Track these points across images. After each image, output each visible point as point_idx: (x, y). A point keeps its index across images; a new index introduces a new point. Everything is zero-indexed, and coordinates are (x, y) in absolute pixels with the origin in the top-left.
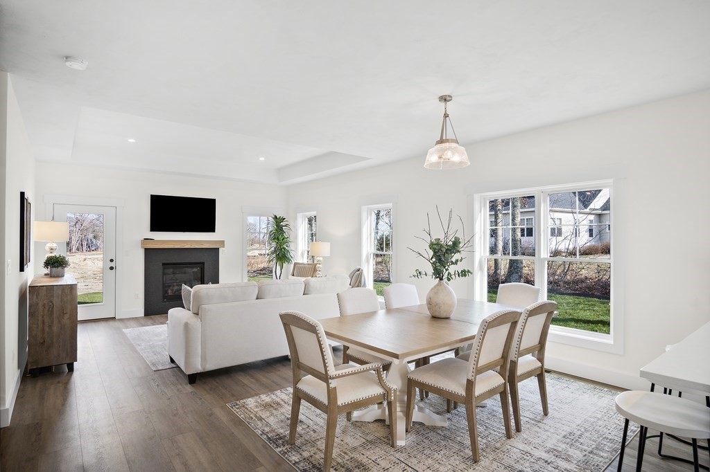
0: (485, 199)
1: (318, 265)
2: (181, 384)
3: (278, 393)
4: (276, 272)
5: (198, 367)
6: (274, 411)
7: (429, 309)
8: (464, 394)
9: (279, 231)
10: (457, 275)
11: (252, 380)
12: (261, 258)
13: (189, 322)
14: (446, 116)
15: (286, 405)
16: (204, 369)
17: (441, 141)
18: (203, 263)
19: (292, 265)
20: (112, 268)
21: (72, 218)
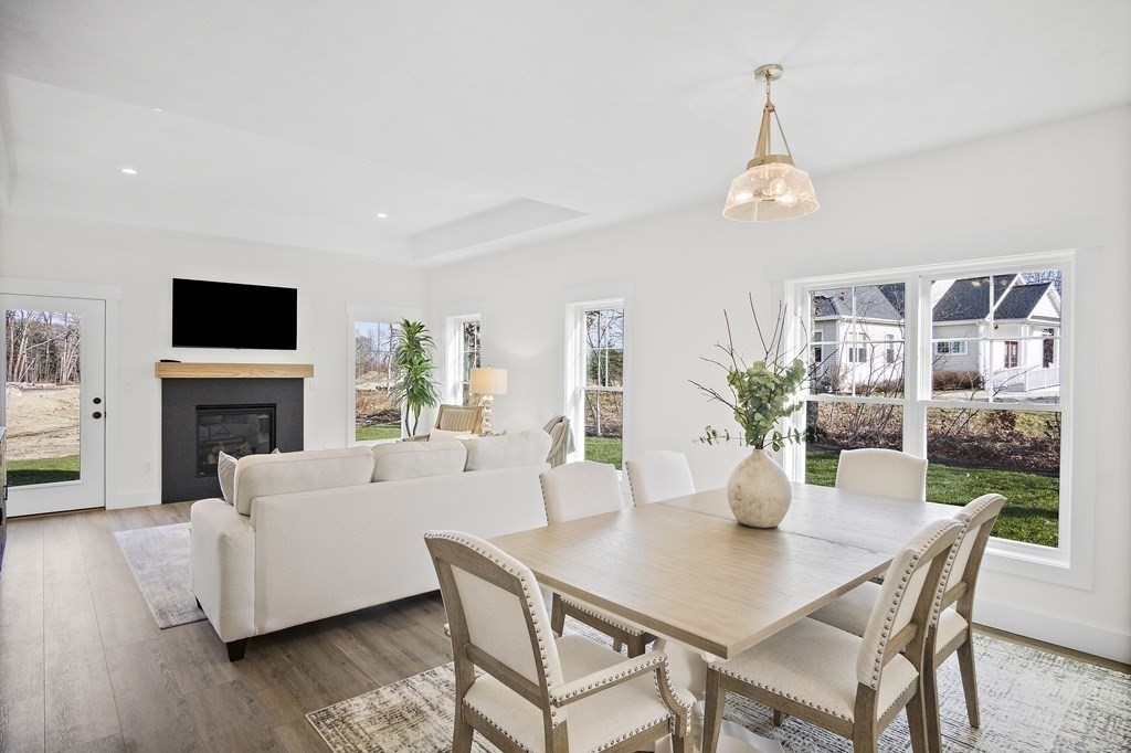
0: (803, 289)
1: (485, 410)
2: (212, 662)
3: (416, 680)
4: (406, 421)
5: (249, 624)
6: (410, 733)
7: (734, 509)
8: (850, 715)
9: (413, 348)
10: (793, 439)
11: (363, 649)
12: (380, 395)
13: (228, 534)
14: (770, 109)
15: (434, 714)
16: (261, 628)
17: (761, 160)
18: (274, 406)
19: (437, 410)
20: (97, 415)
21: (61, 326)
